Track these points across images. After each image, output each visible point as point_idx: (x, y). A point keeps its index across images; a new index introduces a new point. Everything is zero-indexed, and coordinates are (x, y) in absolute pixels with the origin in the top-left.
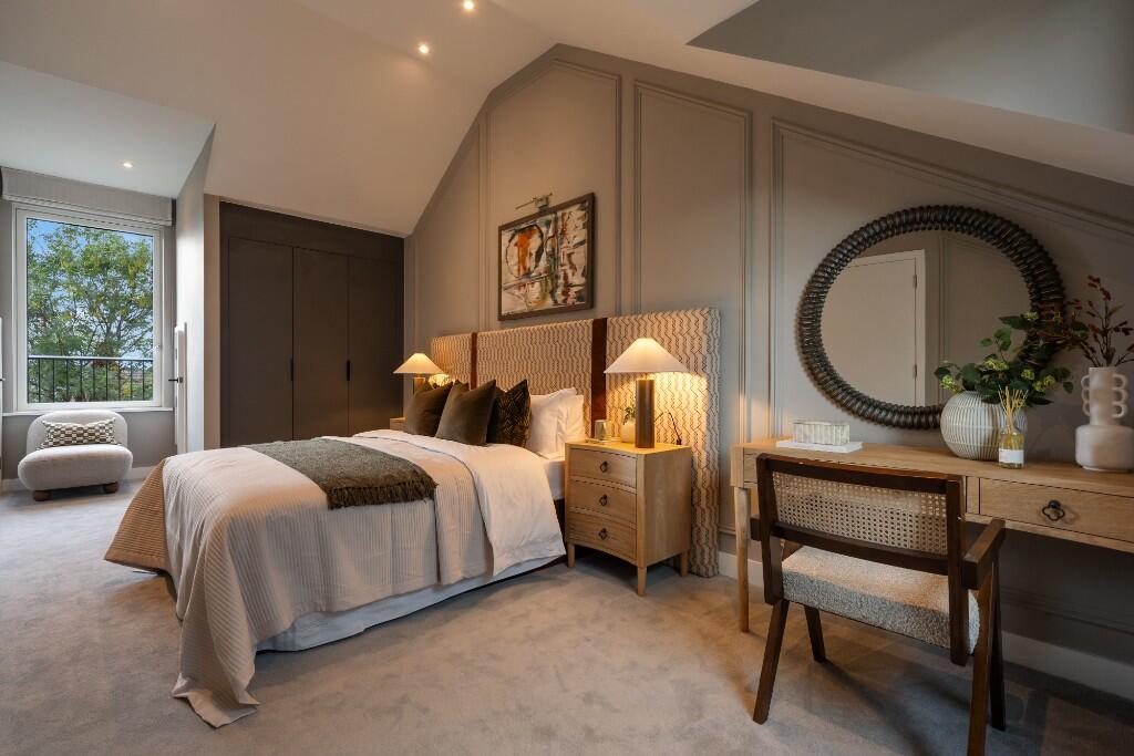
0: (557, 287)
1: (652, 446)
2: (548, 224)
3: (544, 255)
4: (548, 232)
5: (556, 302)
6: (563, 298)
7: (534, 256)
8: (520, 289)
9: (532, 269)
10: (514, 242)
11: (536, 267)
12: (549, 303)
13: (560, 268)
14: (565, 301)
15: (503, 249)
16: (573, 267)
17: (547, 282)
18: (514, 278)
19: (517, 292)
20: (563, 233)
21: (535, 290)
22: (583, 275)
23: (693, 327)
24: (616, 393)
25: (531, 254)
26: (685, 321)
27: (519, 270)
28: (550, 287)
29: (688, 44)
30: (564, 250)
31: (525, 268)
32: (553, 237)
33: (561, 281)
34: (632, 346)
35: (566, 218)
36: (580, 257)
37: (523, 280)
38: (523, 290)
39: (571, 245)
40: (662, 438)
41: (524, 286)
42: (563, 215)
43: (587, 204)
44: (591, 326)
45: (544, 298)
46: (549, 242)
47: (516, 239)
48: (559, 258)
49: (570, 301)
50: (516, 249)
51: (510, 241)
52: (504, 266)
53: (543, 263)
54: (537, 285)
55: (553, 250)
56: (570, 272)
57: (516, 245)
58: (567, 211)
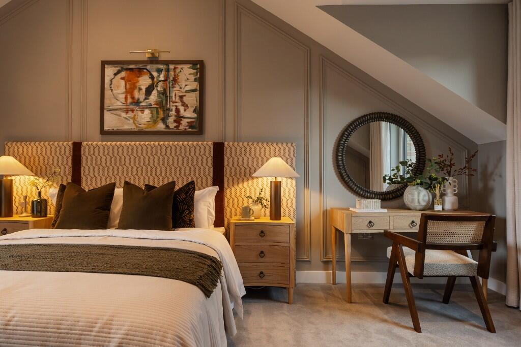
0: (169, 116)
1: (280, 219)
2: (159, 71)
3: (155, 92)
4: (159, 76)
5: (167, 127)
6: (175, 124)
7: (144, 90)
8: (127, 113)
9: (141, 99)
10: (120, 76)
11: (146, 99)
12: (161, 126)
13: (172, 104)
14: (177, 127)
15: (107, 80)
16: (184, 104)
17: (158, 112)
18: (119, 103)
19: (124, 115)
20: (175, 80)
21: (145, 117)
22: (194, 111)
23: (287, 153)
24: (233, 189)
25: (140, 89)
26: (287, 148)
27: (126, 98)
28: (161, 115)
29: (319, 7)
30: (175, 93)
31: (133, 98)
32: (165, 81)
33: (173, 113)
34: (269, 161)
35: (178, 71)
36: (192, 99)
37: (132, 107)
38: (130, 114)
39: (184, 91)
40: (287, 214)
41: (133, 111)
42: (175, 68)
43: (198, 66)
44: (212, 147)
45: (155, 122)
46: (160, 84)
47: (123, 74)
48: (170, 97)
49: (182, 128)
50: (123, 83)
51: (116, 74)
52: (108, 93)
53: (154, 97)
54: (147, 112)
55: (165, 90)
56: (182, 109)
57: (123, 78)
58: (180, 66)
